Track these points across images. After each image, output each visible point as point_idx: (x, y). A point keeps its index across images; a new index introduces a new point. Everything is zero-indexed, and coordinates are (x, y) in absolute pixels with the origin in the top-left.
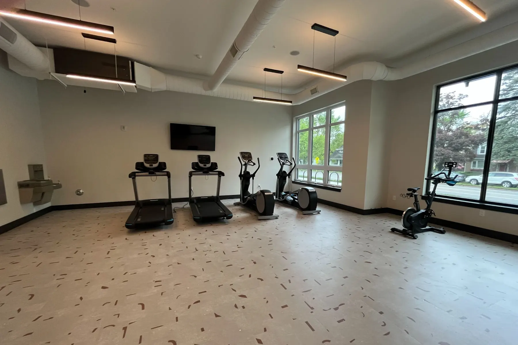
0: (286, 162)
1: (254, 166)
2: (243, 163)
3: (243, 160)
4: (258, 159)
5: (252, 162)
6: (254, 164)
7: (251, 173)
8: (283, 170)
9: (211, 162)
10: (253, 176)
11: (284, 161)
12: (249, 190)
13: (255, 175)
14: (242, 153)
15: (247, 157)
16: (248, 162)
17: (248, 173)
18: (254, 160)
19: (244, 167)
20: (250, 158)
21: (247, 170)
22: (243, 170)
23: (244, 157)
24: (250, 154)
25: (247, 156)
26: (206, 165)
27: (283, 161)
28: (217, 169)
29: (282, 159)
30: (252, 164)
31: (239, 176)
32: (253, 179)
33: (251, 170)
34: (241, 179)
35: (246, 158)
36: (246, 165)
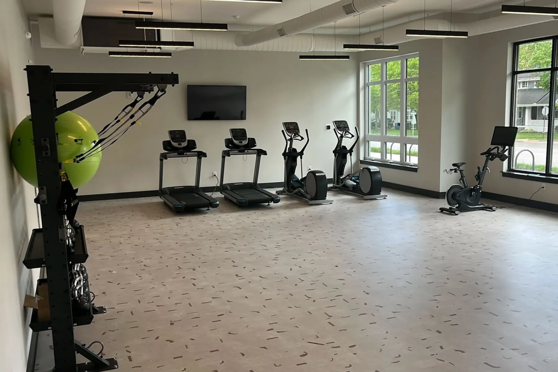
0: (345, 133)
1: (302, 140)
2: (288, 138)
3: (287, 132)
4: (306, 130)
5: (299, 136)
6: (302, 138)
7: (299, 150)
8: (343, 144)
9: (248, 137)
10: (301, 154)
11: (343, 133)
12: (295, 174)
13: (304, 152)
14: (285, 124)
15: (292, 129)
16: (294, 135)
17: (295, 150)
18: (302, 133)
19: (289, 142)
20: (296, 130)
21: (293, 147)
22: (288, 146)
23: (288, 130)
24: (296, 124)
25: (293, 127)
26: (242, 142)
27: (341, 132)
28: (256, 146)
29: (339, 129)
30: (300, 139)
31: (283, 155)
32: (301, 158)
33: (298, 145)
34: (285, 159)
35: (291, 131)
36: (291, 140)
